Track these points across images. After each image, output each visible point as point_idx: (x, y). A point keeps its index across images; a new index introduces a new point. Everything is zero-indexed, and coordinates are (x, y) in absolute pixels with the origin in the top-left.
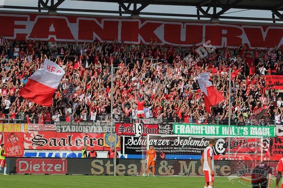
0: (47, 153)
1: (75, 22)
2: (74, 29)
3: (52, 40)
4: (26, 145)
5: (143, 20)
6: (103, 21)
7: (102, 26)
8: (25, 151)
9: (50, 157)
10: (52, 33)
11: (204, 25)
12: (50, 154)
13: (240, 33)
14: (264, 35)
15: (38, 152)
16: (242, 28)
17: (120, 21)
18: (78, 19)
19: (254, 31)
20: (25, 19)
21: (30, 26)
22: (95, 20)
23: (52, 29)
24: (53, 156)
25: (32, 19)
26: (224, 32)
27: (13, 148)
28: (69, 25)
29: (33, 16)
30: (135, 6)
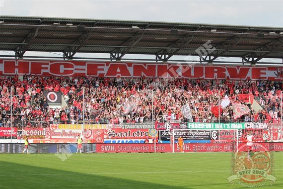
0: (117, 141)
1: (131, 66)
2: (131, 70)
3: (119, 77)
4: (105, 137)
5: (169, 64)
6: (147, 65)
7: (146, 68)
8: (105, 140)
9: (118, 143)
10: (119, 73)
11: (204, 67)
12: (119, 141)
13: (225, 70)
14: (238, 71)
15: (112, 140)
16: (225, 68)
17: (157, 65)
18: (133, 64)
19: (232, 70)
20: (103, 65)
21: (106, 69)
22: (143, 65)
23: (118, 70)
24: (120, 142)
25: (107, 65)
26: (216, 70)
27: (98, 138)
28: (128, 68)
29: (107, 63)
30: (165, 57)
